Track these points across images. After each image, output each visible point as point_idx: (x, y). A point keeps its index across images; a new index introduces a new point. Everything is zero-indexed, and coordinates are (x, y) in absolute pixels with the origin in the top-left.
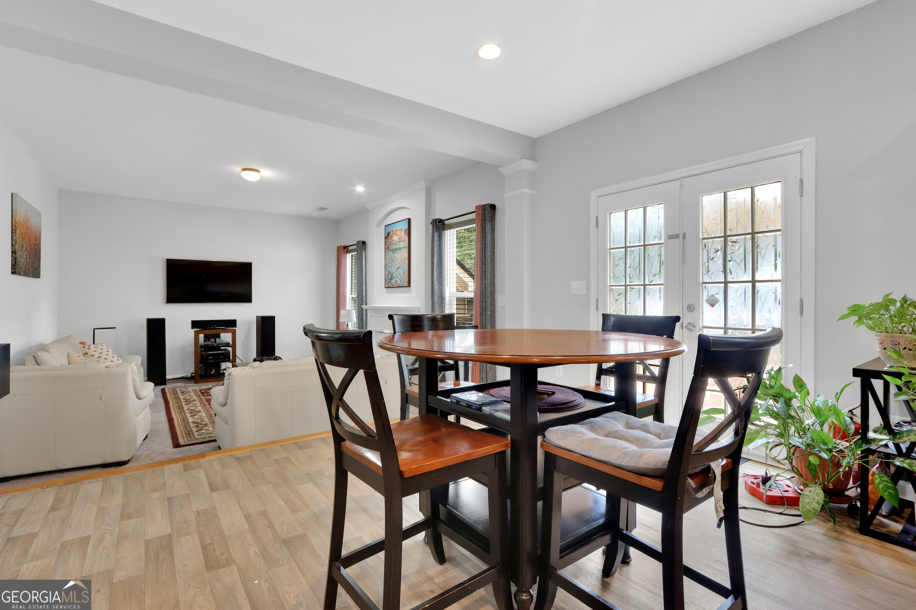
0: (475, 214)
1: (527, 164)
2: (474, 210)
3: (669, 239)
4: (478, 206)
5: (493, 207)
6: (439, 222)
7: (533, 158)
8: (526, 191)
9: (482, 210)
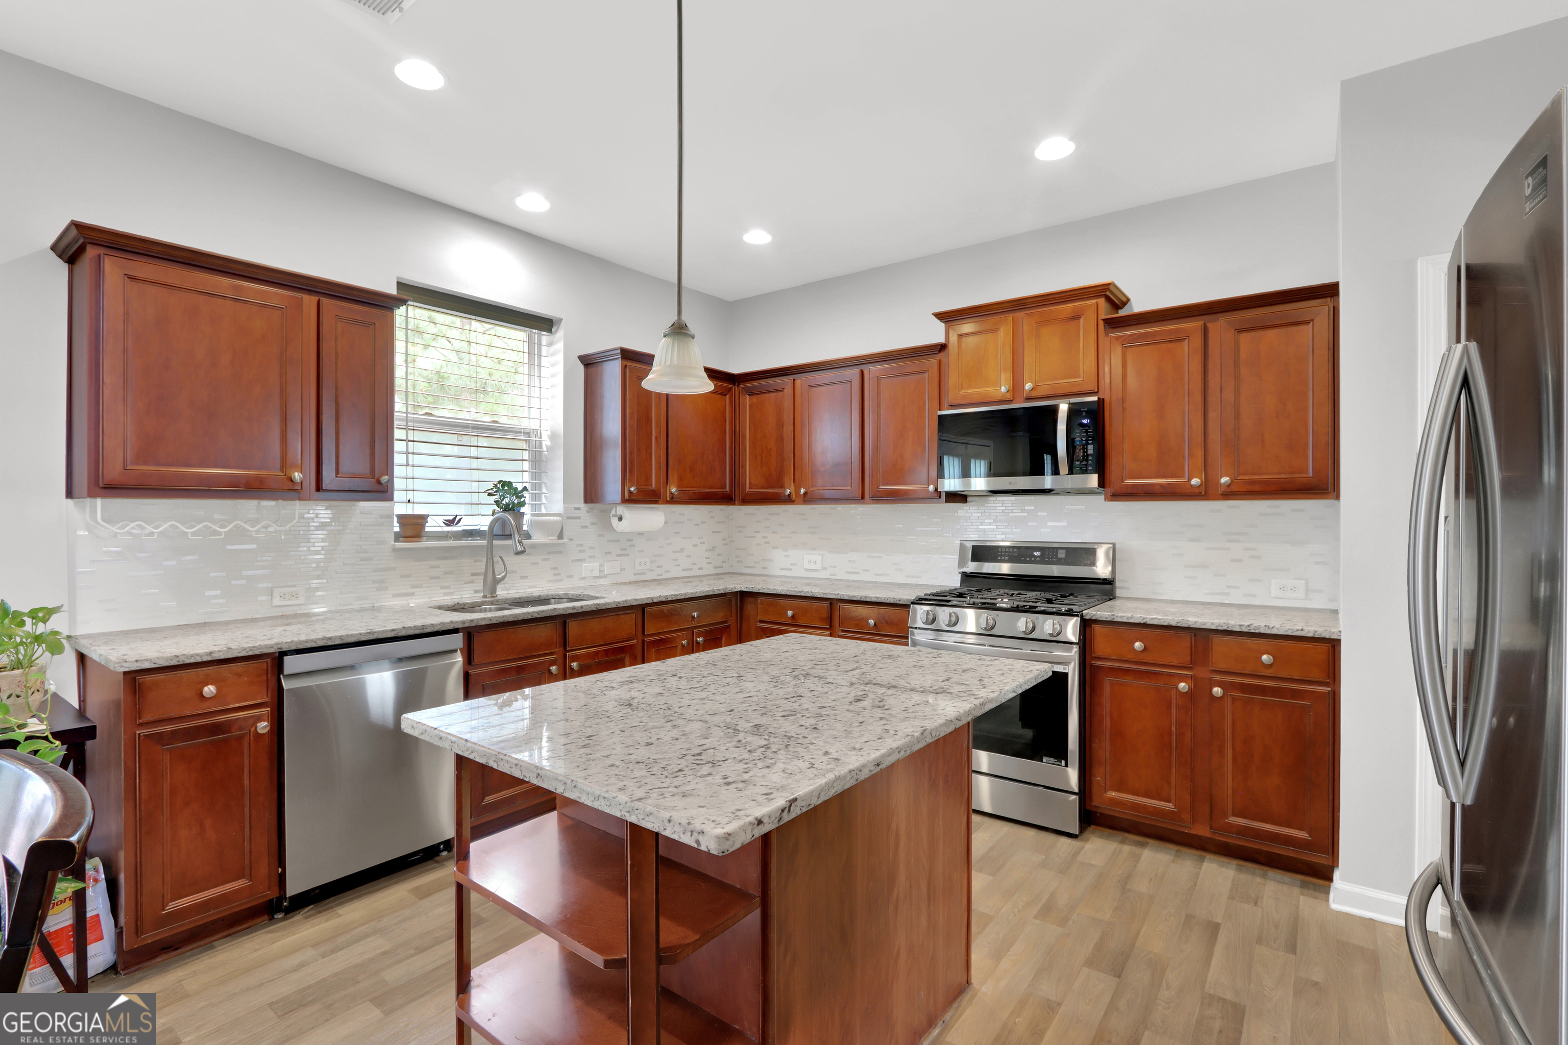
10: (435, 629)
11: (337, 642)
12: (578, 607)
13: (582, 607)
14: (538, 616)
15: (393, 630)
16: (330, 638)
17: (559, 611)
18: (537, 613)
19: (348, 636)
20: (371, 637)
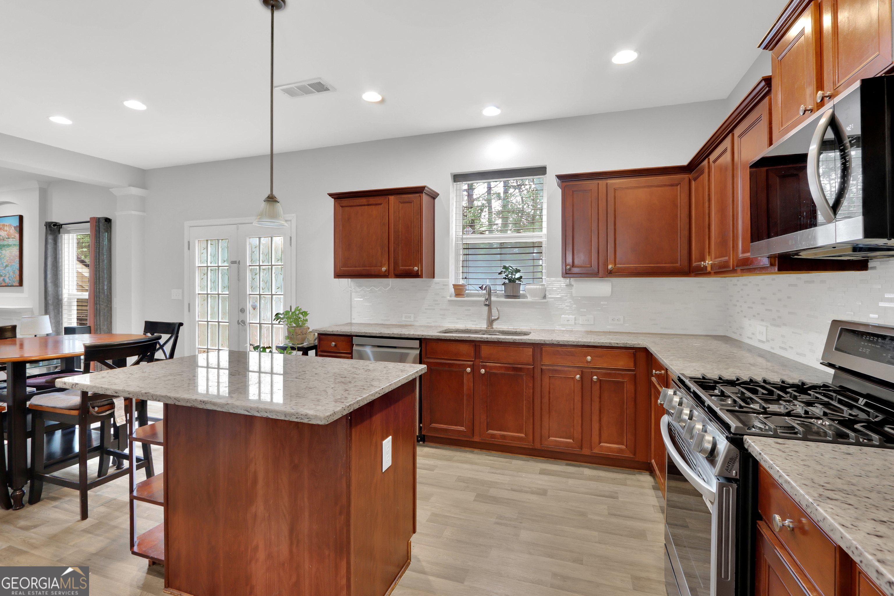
0: (89, 224)
1: (135, 191)
2: (89, 220)
3: (232, 263)
4: (92, 218)
5: (108, 221)
6: (54, 225)
7: (143, 186)
8: (133, 212)
9: (96, 222)
10: (406, 336)
11: (369, 335)
12: (485, 338)
13: (487, 338)
14: (458, 339)
15: (389, 334)
16: (366, 333)
17: (472, 338)
18: (458, 337)
19: (372, 333)
20: (380, 335)
